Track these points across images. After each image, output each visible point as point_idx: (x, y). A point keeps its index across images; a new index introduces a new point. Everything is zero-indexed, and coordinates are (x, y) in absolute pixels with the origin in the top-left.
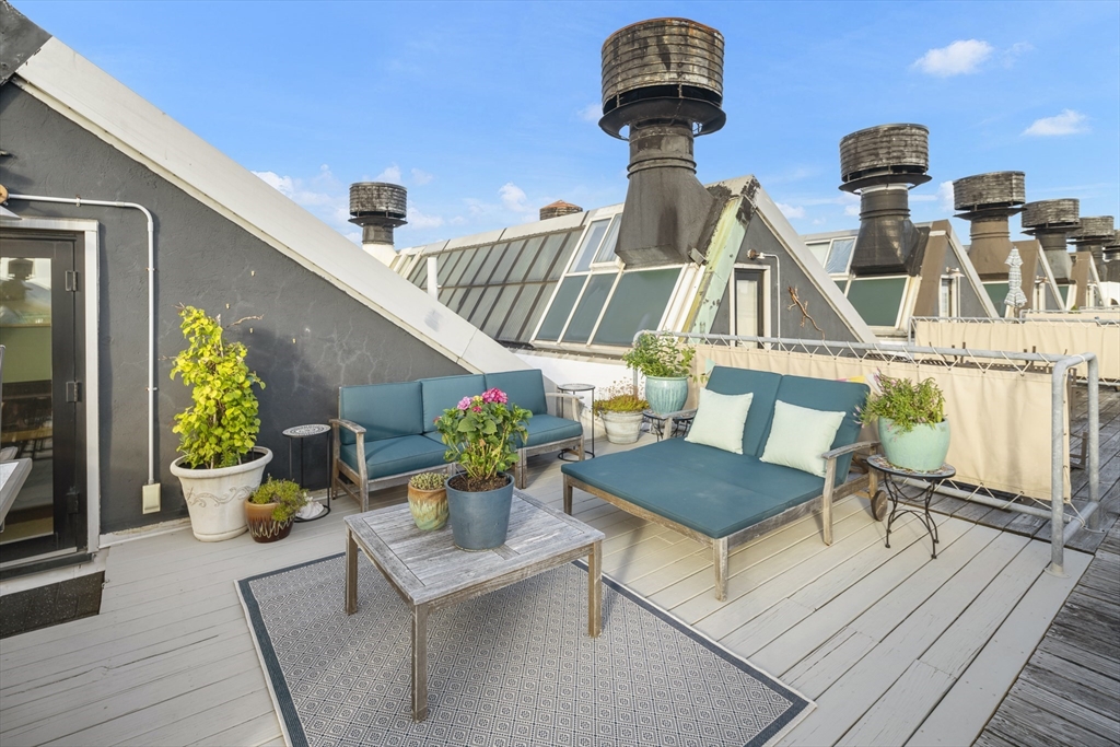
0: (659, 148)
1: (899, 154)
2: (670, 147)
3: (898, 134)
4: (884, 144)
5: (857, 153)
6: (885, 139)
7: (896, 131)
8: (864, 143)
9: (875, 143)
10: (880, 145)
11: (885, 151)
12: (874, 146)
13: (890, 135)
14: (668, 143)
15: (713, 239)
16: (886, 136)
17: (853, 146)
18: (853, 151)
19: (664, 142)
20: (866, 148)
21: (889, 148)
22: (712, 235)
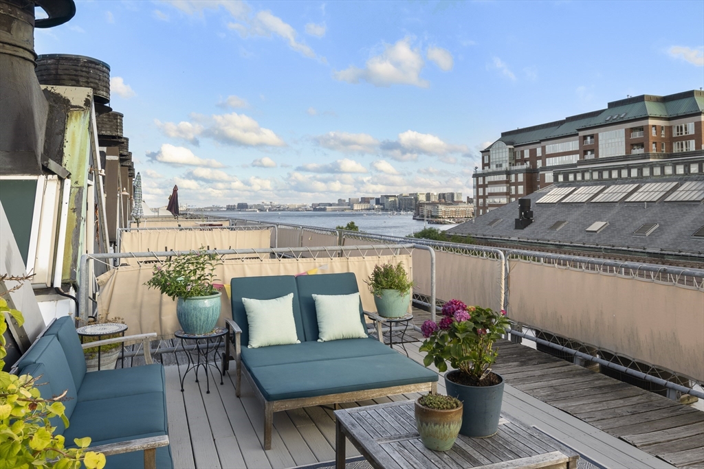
0: (9, 31)
1: (95, 86)
2: (21, 34)
3: (94, 68)
4: (84, 74)
5: (57, 74)
6: (84, 69)
7: (93, 65)
8: (65, 67)
9: (76, 70)
10: (79, 73)
11: (84, 80)
12: (75, 73)
13: (89, 67)
14: (19, 29)
15: (65, 150)
16: (86, 67)
17: (53, 66)
18: (54, 72)
19: (15, 25)
20: (67, 72)
21: (88, 78)
22: (62, 145)
